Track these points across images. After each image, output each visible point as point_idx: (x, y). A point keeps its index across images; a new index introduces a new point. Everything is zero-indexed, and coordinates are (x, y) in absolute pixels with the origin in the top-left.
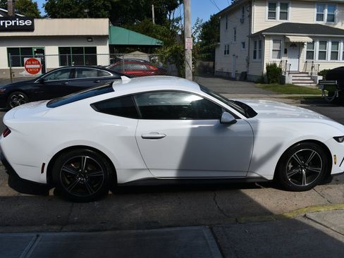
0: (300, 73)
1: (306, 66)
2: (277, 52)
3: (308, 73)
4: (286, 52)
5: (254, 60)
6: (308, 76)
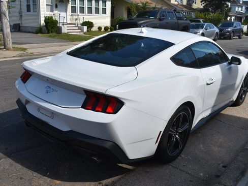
0: (68, 24)
1: (71, 18)
2: (50, 7)
3: (75, 24)
4: (56, 7)
5: (29, 13)
6: (76, 27)
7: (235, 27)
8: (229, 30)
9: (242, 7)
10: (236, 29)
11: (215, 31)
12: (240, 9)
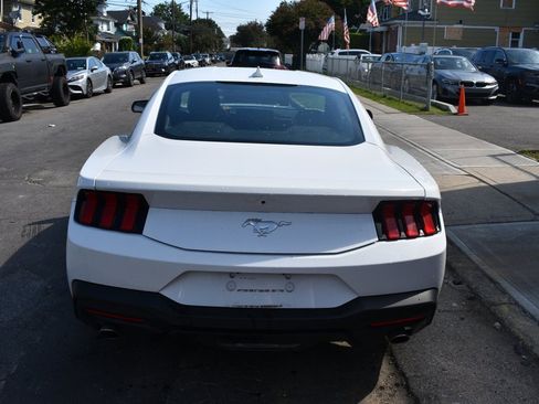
7: (134, 61)
8: (125, 67)
9: (108, 23)
10: (136, 66)
11: (104, 72)
12: (105, 27)
